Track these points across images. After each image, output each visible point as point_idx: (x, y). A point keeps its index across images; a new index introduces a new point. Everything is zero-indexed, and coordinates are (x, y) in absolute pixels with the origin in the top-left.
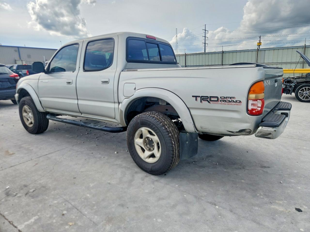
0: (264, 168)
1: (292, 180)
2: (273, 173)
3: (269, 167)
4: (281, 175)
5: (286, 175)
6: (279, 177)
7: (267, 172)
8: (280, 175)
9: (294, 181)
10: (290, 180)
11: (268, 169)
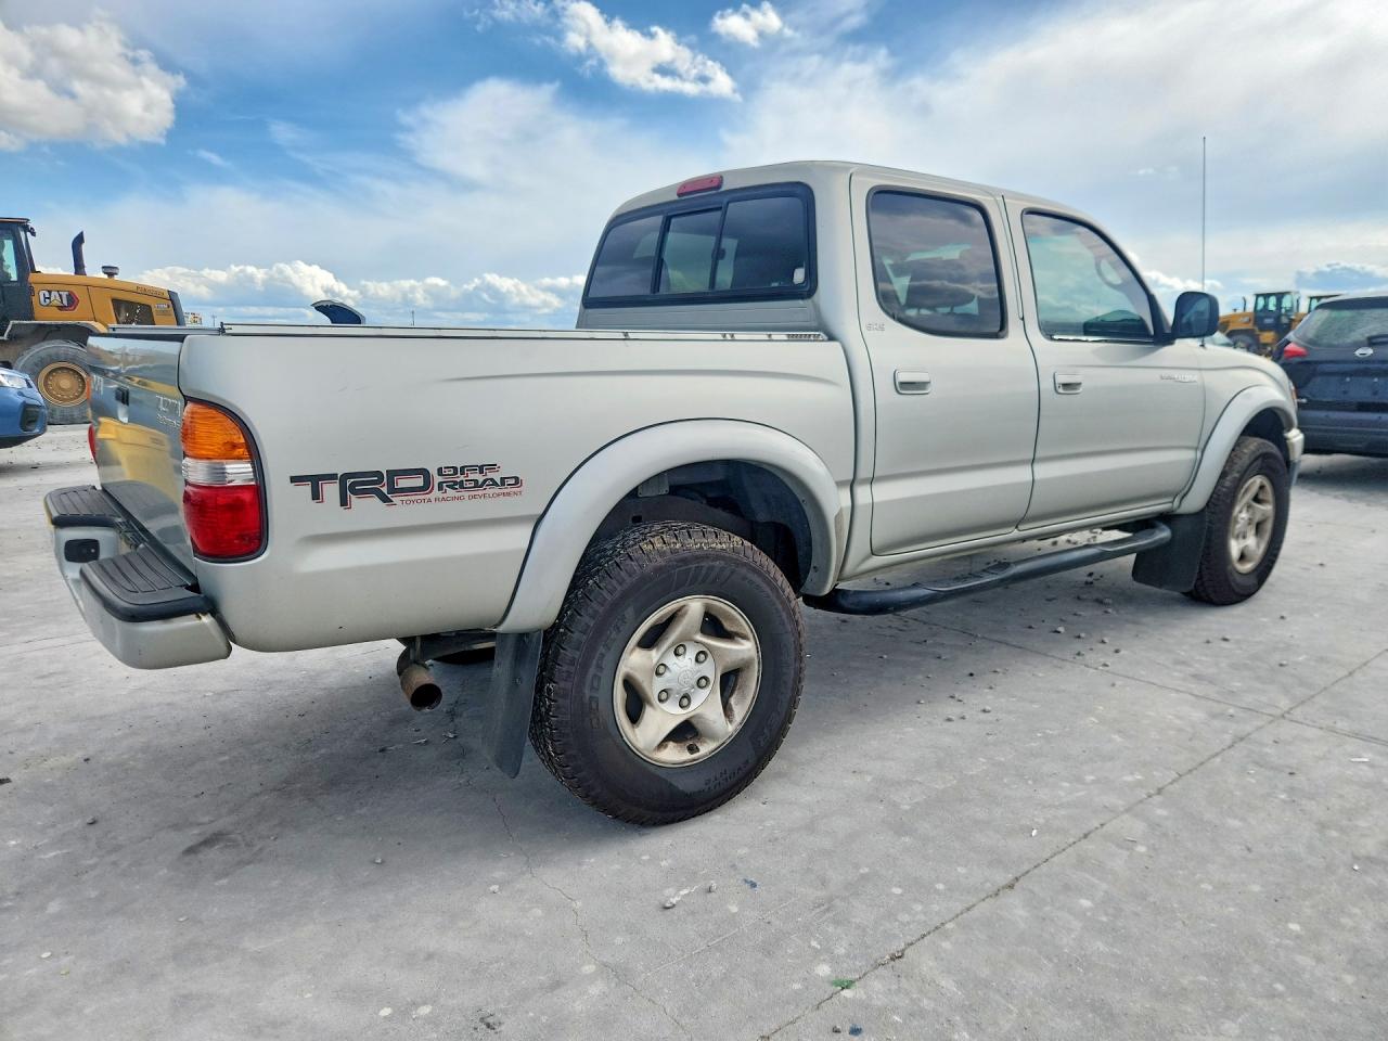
0: (208, 835)
1: (55, 856)
2: (150, 838)
3: (191, 851)
4: (109, 852)
5: (91, 862)
6: (115, 838)
7: (176, 827)
8: (117, 848)
9: (42, 857)
10: (65, 851)
11: (189, 843)
